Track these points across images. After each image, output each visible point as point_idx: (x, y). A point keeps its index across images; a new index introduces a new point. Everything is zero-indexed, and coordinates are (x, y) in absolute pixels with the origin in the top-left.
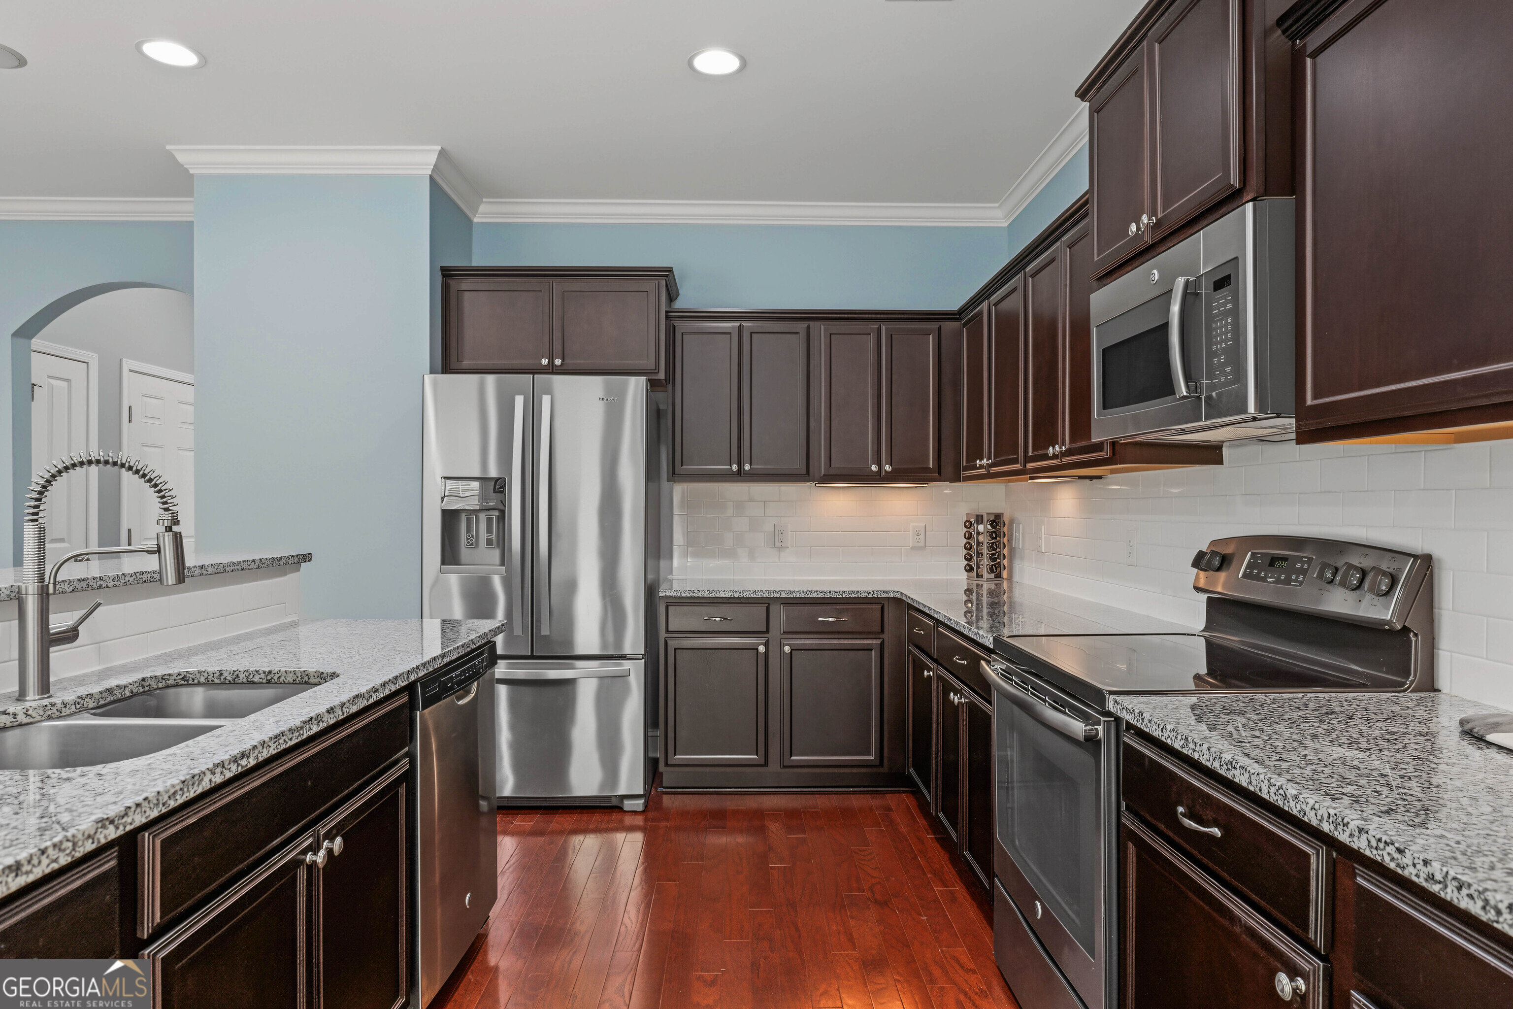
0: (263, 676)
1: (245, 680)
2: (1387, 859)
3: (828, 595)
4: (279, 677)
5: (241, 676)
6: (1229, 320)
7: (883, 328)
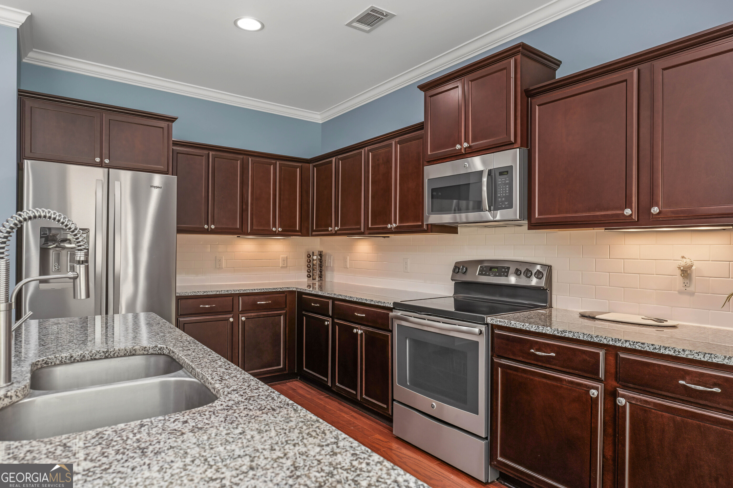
0: (102, 354)
1: (90, 358)
2: (637, 347)
3: (263, 291)
4: (114, 354)
5: (86, 356)
6: (507, 186)
7: (278, 163)
